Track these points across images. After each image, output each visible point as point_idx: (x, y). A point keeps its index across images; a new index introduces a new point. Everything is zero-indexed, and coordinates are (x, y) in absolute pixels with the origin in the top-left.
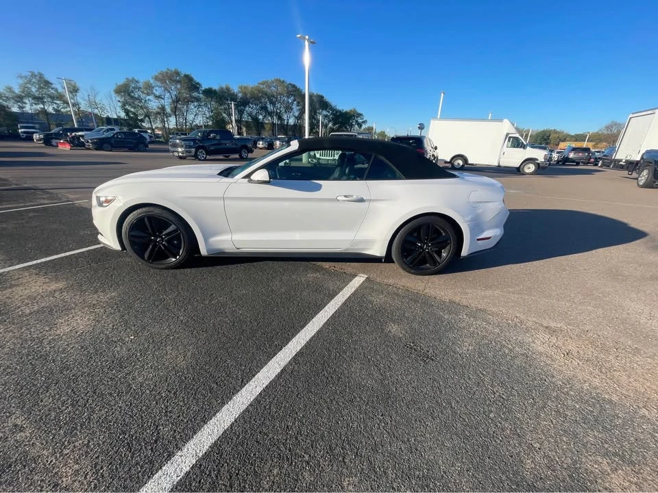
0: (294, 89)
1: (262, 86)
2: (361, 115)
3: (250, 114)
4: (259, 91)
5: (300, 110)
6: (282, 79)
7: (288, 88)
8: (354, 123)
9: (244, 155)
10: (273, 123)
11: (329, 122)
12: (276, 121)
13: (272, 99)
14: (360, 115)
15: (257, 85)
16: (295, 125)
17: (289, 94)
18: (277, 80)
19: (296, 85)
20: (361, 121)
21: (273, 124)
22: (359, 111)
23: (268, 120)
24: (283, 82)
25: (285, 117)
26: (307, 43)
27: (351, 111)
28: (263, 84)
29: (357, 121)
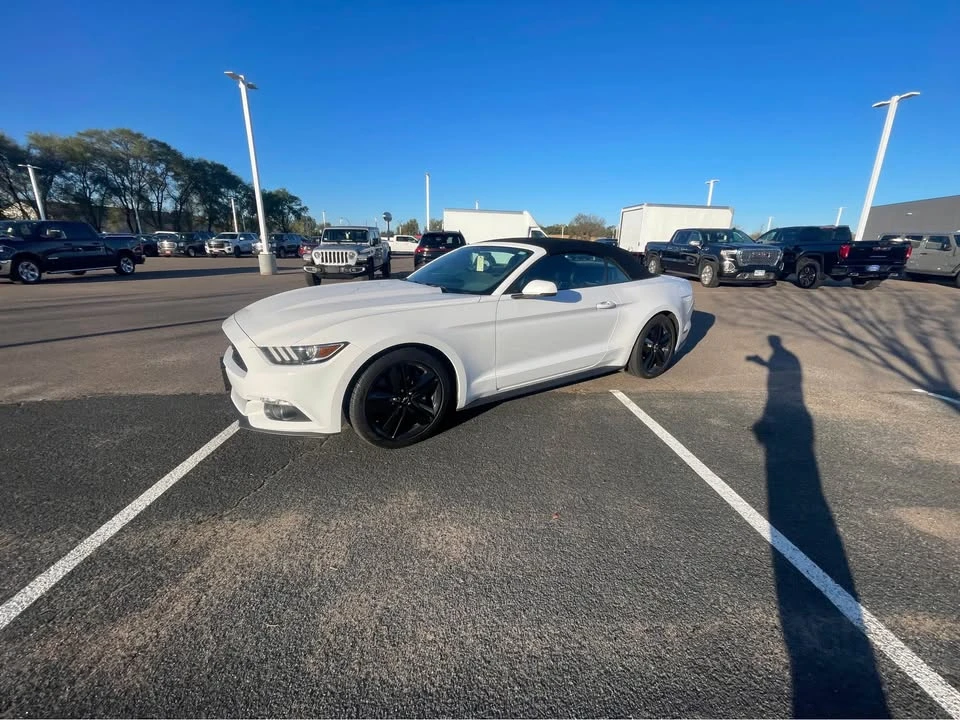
0: (165, 150)
1: (88, 140)
2: (296, 198)
3: (66, 191)
4: (87, 149)
5: (182, 185)
6: (135, 131)
7: (150, 147)
8: (286, 211)
9: (127, 267)
10: (127, 208)
11: (242, 208)
12: (132, 205)
13: (120, 164)
14: (294, 199)
15: (74, 135)
16: (175, 213)
17: (154, 159)
18: (123, 132)
19: (168, 144)
20: (298, 207)
21: (128, 212)
22: (293, 193)
23: (115, 202)
24: (139, 136)
25: (152, 197)
26: (242, 87)
27: (278, 192)
28: (89, 135)
29: (291, 208)
